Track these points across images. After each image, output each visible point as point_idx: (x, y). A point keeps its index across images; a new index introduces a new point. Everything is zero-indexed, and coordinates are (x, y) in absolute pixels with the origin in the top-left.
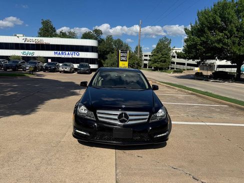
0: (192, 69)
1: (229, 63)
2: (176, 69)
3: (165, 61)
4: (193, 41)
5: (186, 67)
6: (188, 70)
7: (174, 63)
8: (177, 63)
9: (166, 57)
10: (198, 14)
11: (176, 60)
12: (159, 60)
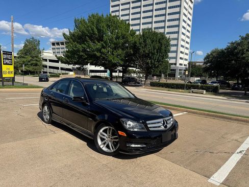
0: (67, 74)
1: (102, 68)
2: (50, 73)
3: (36, 65)
4: (76, 47)
5: (59, 71)
6: (63, 74)
7: (46, 67)
8: (50, 67)
9: (36, 60)
10: (75, 21)
11: (48, 64)
12: (29, 64)
